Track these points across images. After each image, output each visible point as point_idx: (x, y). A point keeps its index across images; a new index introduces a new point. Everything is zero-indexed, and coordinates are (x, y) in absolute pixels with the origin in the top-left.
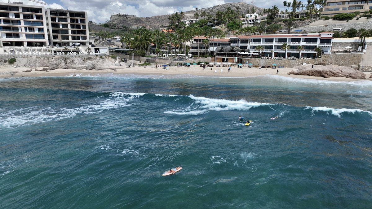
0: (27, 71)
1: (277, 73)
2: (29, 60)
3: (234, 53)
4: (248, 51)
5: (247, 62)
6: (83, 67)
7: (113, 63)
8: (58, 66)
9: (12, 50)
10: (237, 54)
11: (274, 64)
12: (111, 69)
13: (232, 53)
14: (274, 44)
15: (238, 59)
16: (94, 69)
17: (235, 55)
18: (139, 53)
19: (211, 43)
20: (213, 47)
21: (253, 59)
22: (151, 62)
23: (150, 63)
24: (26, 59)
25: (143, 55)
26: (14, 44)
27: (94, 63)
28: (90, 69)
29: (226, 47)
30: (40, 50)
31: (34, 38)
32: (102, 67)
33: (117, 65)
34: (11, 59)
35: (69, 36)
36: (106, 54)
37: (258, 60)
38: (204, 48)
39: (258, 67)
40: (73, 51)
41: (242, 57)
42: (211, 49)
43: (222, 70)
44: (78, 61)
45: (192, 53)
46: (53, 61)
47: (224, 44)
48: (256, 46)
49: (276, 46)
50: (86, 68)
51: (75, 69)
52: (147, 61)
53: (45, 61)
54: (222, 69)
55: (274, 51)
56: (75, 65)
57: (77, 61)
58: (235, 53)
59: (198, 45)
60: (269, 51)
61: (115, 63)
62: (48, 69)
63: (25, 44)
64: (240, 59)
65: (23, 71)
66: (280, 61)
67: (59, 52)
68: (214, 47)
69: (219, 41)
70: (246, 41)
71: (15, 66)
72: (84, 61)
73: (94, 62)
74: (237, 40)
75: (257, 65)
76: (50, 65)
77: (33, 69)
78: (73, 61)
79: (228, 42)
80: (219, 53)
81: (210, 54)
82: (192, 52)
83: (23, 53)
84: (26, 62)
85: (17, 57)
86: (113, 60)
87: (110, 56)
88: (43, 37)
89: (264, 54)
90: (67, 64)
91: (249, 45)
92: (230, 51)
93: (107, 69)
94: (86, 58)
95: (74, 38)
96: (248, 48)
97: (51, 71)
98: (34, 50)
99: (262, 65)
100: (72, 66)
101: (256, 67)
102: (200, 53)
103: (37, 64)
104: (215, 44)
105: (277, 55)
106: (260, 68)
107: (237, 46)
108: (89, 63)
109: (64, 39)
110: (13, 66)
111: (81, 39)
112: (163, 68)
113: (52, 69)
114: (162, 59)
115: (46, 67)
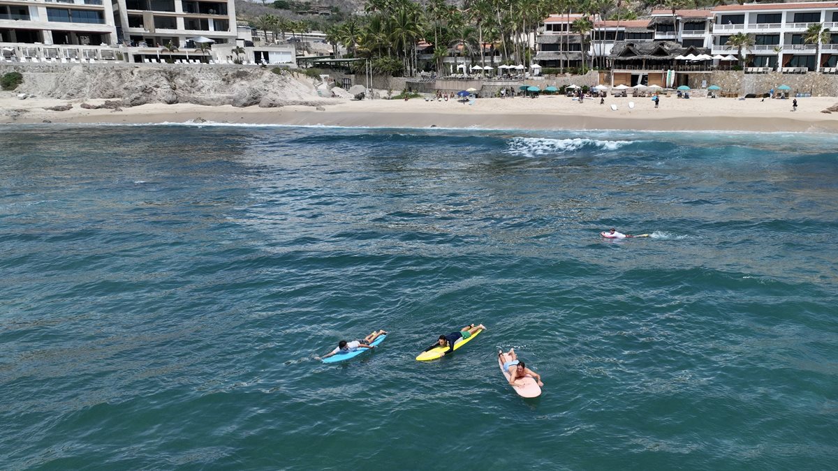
0: (57, 109)
1: (792, 108)
2: (61, 79)
3: (665, 57)
4: (708, 52)
5: (704, 82)
6: (223, 97)
7: (310, 88)
8: (151, 96)
9: (11, 50)
10: (675, 63)
11: (785, 87)
12: (306, 104)
13: (661, 60)
14: (784, 28)
15: (678, 76)
16: (257, 103)
17: (668, 64)
18: (385, 67)
19: (597, 32)
20: (602, 45)
21: (720, 73)
22: (421, 92)
23: (418, 93)
24: (52, 77)
25: (398, 73)
26: (13, 35)
27: (255, 87)
28: (245, 105)
29: (641, 42)
30: (92, 54)
31: (73, 22)
32: (279, 98)
33: (323, 93)
34: (9, 75)
35: (175, 18)
36: (289, 64)
37: (736, 77)
38: (577, 47)
39: (736, 96)
40: (191, 57)
41: (690, 70)
42: (595, 49)
43: (632, 105)
44: (208, 82)
45: (542, 63)
46: (134, 78)
47: (634, 35)
48: (729, 36)
49: (789, 33)
50: (234, 102)
51: (201, 103)
52: (410, 87)
53: (109, 80)
54: (631, 102)
55: (783, 50)
56: (199, 93)
57: (203, 81)
58: (668, 57)
59: (559, 40)
60: (767, 51)
61: (316, 88)
62: (119, 105)
63: (48, 37)
64: (682, 76)
65: (47, 109)
66: (800, 79)
67: (150, 57)
68: (605, 43)
69: (620, 27)
70: (700, 25)
71: (22, 95)
72: (227, 81)
73: (257, 84)
74: (675, 22)
75: (734, 91)
76: (125, 92)
77: (76, 102)
78: (192, 81)
79: (648, 28)
80: (621, 58)
81: (595, 66)
82: (542, 59)
83: (43, 59)
84: (54, 84)
85: (24, 71)
86: (310, 80)
87: (300, 72)
88: (98, 20)
89: (753, 60)
90: (175, 89)
91: (707, 37)
92: (654, 55)
93: (294, 103)
94: (230, 73)
95: (190, 24)
96: (705, 46)
97: (130, 108)
98: (74, 54)
99: (748, 89)
100: (192, 95)
101: (729, 96)
102: (565, 63)
103: (86, 90)
104: (610, 36)
105: (790, 60)
106: (743, 99)
107: (673, 40)
108: (241, 88)
109: (162, 27)
110: (14, 94)
111: (211, 28)
112: (459, 101)
113: (133, 104)
114: (455, 79)
115: (114, 97)
